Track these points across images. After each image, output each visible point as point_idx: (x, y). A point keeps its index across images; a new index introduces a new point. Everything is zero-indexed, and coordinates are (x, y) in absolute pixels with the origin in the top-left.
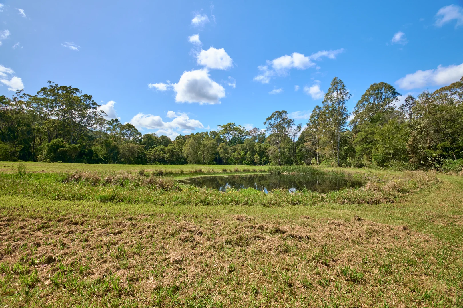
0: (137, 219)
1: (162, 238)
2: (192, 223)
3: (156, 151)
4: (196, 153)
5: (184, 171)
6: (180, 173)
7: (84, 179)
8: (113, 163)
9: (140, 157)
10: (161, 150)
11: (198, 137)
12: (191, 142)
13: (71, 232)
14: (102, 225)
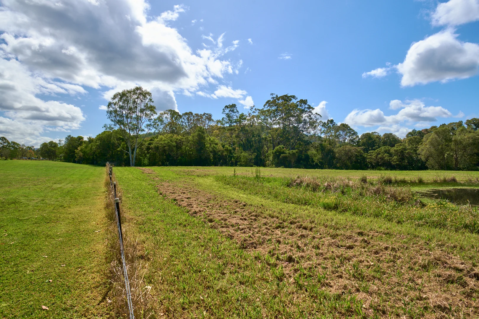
0: (368, 236)
1: (409, 268)
2: (455, 257)
3: (379, 154)
4: (442, 153)
5: (423, 179)
6: (417, 181)
7: (304, 184)
8: (329, 168)
9: (359, 161)
10: (386, 152)
11: (444, 131)
12: (432, 139)
13: (303, 236)
14: (331, 235)
